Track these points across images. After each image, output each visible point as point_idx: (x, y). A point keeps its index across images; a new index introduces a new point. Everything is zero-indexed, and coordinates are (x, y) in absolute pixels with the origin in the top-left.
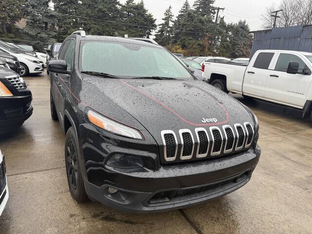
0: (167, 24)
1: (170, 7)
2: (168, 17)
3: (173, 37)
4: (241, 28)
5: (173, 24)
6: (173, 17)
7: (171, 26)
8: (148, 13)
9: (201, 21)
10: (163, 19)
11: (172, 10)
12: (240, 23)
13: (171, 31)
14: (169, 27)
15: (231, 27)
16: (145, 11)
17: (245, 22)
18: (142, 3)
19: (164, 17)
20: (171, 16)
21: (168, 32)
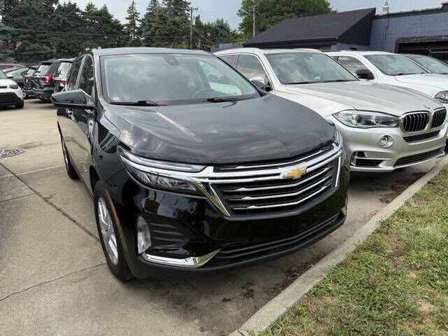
0: (133, 24)
1: (133, 3)
2: (133, 16)
3: (144, 41)
4: (220, 27)
5: (141, 23)
6: (139, 16)
7: (138, 26)
8: (114, 19)
9: (175, 23)
10: (127, 19)
11: (136, 7)
12: (218, 22)
13: (140, 33)
14: (137, 28)
15: (208, 28)
16: (110, 17)
17: (222, 21)
18: (106, 8)
19: (128, 16)
20: (136, 13)
21: (137, 34)
